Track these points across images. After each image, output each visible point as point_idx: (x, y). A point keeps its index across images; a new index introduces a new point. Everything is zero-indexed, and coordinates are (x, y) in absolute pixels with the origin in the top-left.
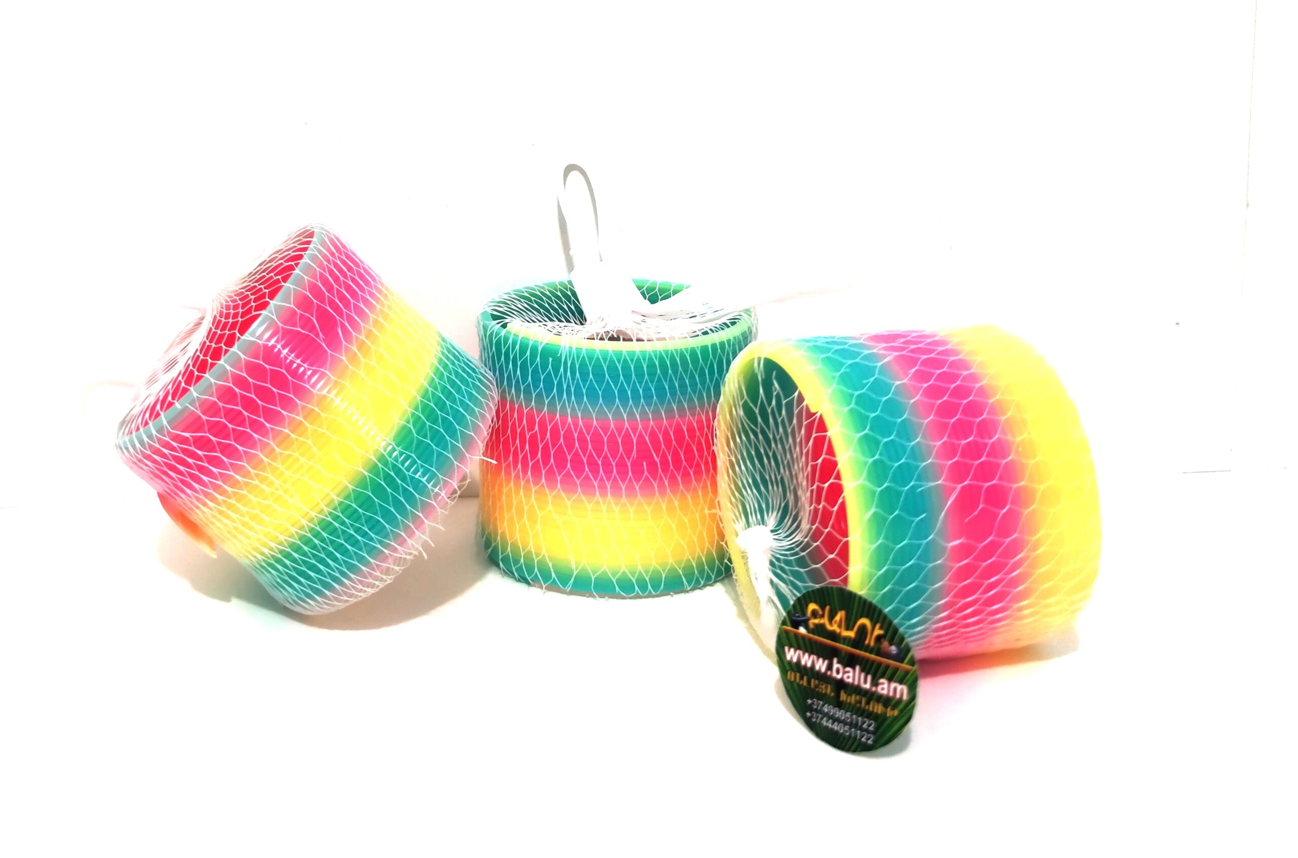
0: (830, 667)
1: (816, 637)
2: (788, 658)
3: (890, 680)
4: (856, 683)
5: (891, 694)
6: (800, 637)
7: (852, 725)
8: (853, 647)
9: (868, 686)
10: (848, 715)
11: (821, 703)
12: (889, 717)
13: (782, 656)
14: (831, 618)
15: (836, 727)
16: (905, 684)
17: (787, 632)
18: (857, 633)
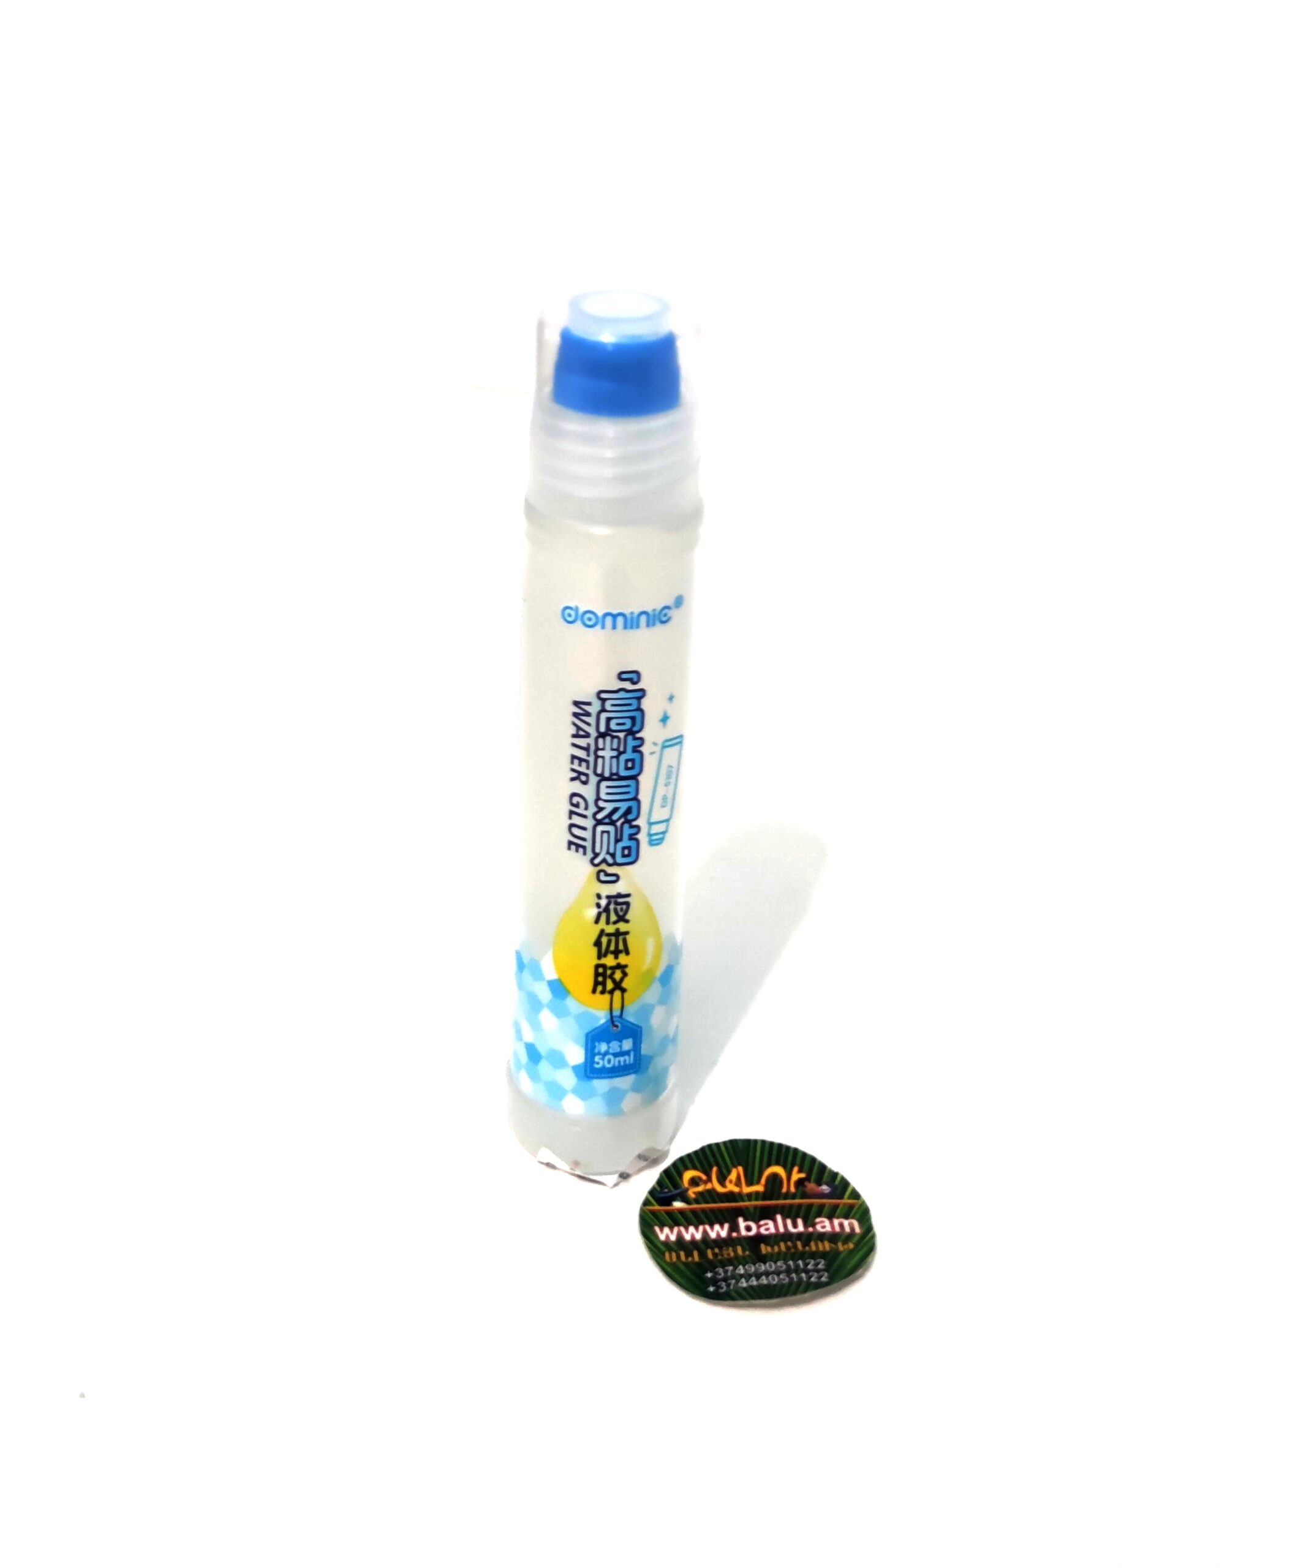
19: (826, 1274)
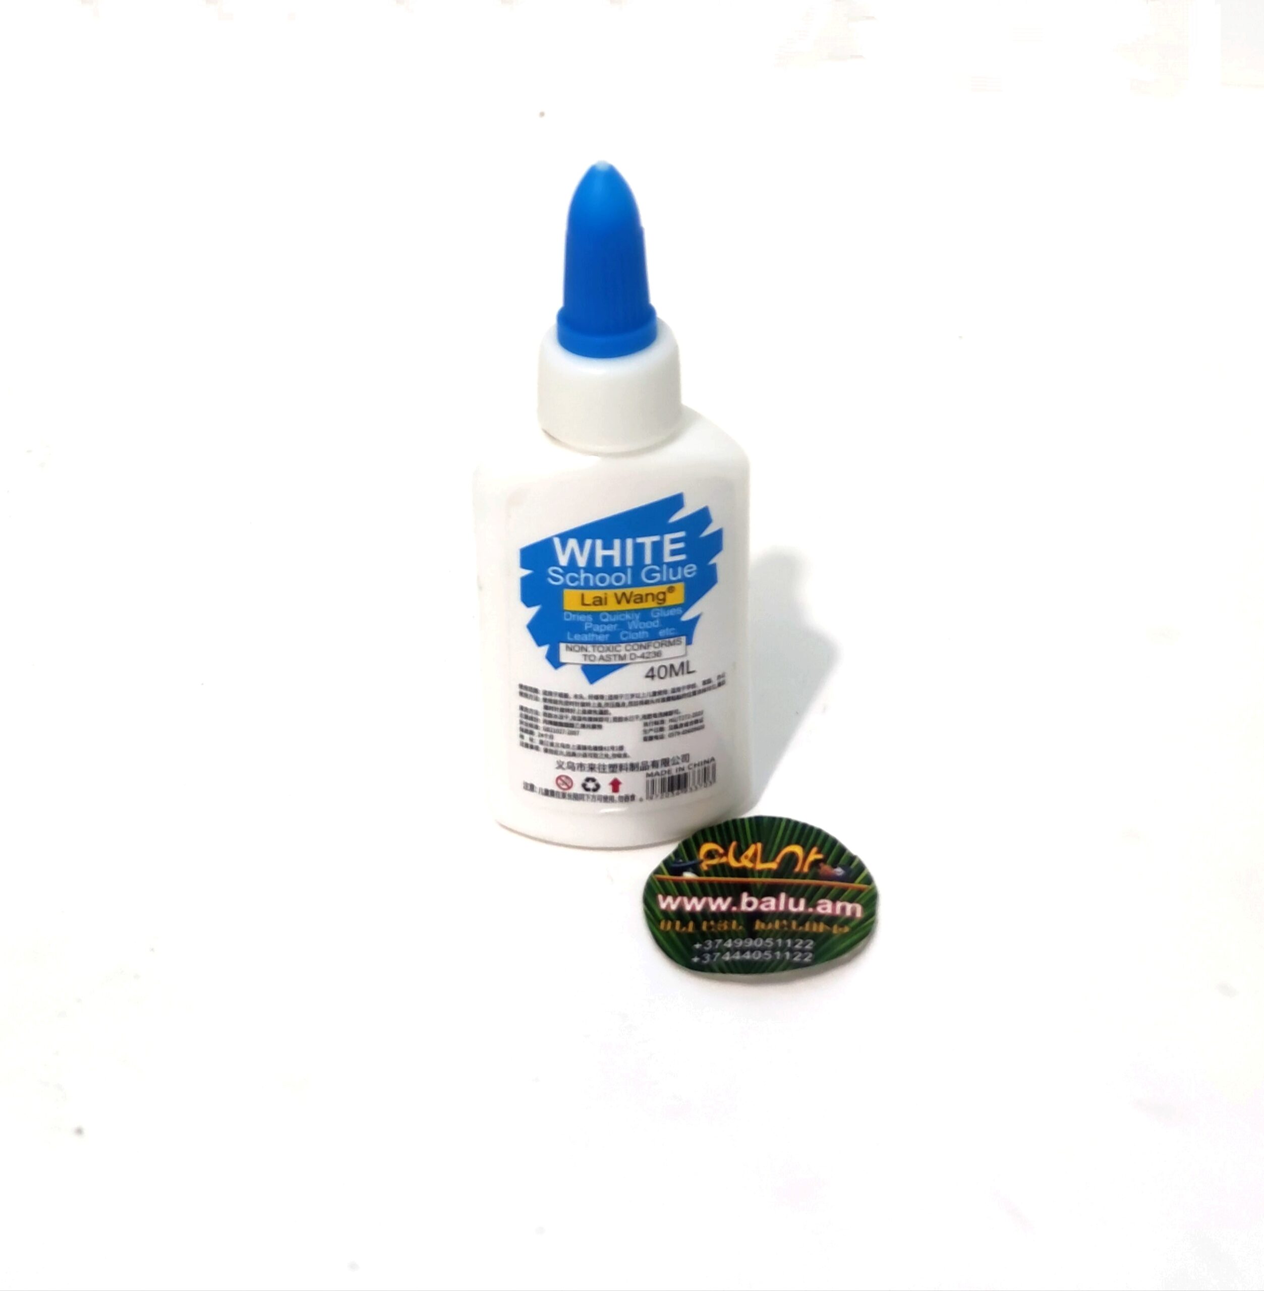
0: (737, 902)
1: (713, 878)
2: (663, 906)
3: (834, 900)
4: (782, 908)
5: (838, 911)
6: (684, 882)
7: (774, 950)
8: (773, 877)
9: (801, 908)
10: (768, 941)
11: (720, 941)
12: (835, 935)
13: (653, 905)
14: (738, 856)
15: (748, 956)
16: (858, 902)
17: (661, 882)
18: (780, 864)
19: (811, 955)
